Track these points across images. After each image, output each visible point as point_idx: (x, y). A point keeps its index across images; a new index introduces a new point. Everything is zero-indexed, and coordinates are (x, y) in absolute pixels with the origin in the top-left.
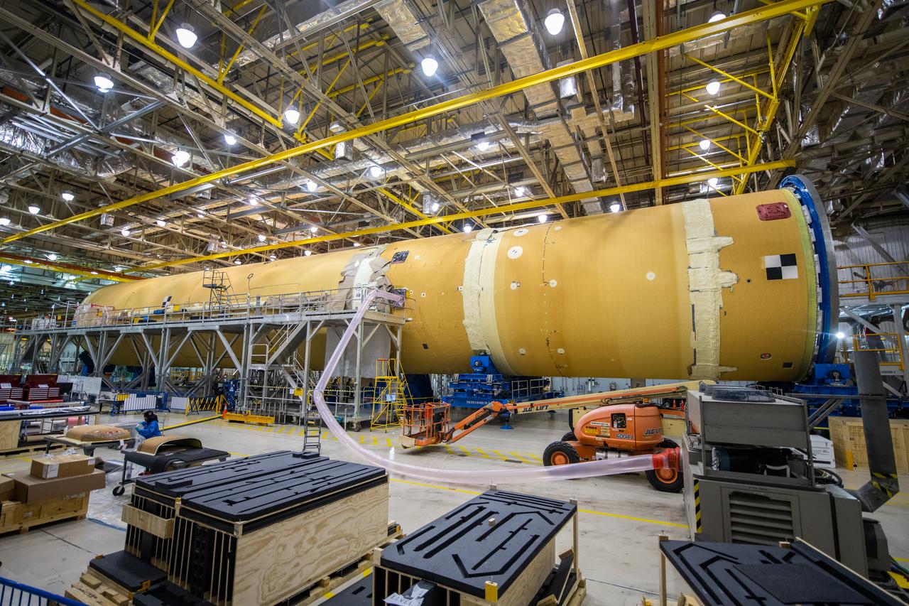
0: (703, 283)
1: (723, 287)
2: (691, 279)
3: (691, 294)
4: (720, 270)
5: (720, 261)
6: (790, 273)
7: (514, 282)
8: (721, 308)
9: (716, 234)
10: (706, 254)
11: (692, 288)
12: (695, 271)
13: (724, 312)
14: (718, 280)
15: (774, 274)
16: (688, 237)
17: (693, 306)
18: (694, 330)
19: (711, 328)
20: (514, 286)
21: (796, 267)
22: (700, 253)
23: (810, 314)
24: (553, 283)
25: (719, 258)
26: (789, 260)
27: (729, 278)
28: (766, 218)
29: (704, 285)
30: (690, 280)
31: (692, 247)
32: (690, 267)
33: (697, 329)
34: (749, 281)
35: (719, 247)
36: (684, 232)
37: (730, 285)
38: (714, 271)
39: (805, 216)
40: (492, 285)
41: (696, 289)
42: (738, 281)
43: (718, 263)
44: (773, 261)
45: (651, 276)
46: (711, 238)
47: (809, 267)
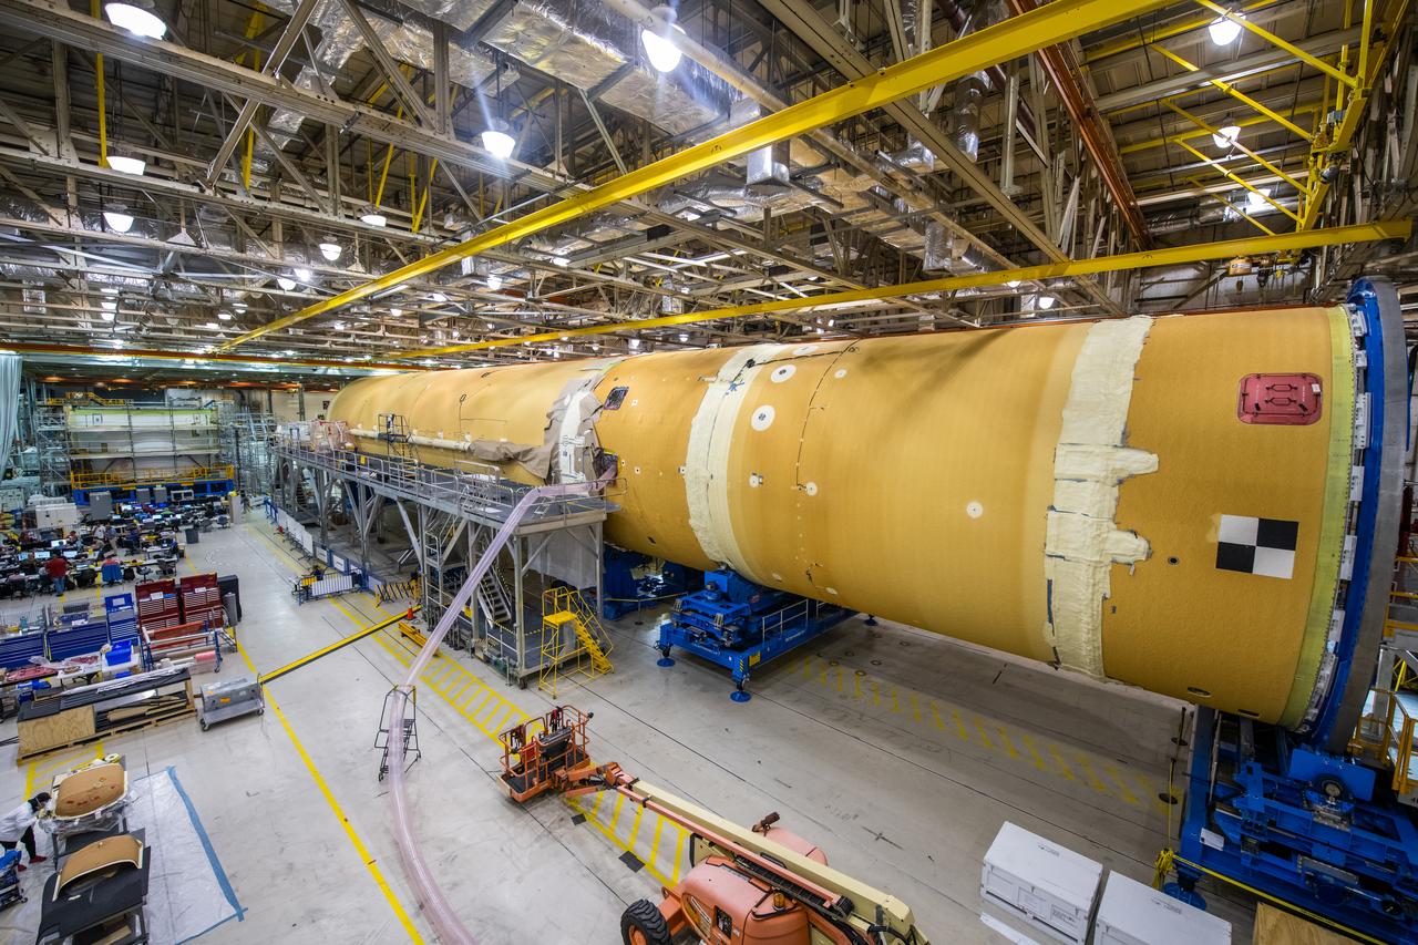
0: (1073, 546)
1: (1114, 562)
2: (1052, 531)
3: (1048, 560)
4: (1114, 526)
5: (1117, 506)
6: (1274, 564)
7: (754, 474)
8: (1105, 598)
9: (1127, 441)
10: (1090, 486)
11: (1050, 549)
12: (1060, 518)
13: (1110, 608)
14: (1107, 546)
15: (1234, 558)
16: (1065, 438)
17: (1050, 582)
18: (1051, 621)
19: (1084, 627)
20: (754, 481)
21: (1292, 554)
22: (1079, 481)
23: (1305, 655)
24: (812, 489)
25: (1118, 500)
26: (1278, 534)
27: (1130, 547)
28: (1255, 412)
29: (1076, 550)
30: (1049, 534)
31: (1066, 464)
32: (1052, 508)
33: (1056, 620)
34: (1174, 561)
35: (1123, 475)
36: (1057, 425)
37: (1131, 560)
38: (1099, 526)
39: (1355, 427)
40: (724, 472)
41: (1060, 554)
42: (1149, 555)
43: (1113, 511)
44: (1237, 528)
45: (975, 509)
46: (1110, 449)
47: (1326, 559)
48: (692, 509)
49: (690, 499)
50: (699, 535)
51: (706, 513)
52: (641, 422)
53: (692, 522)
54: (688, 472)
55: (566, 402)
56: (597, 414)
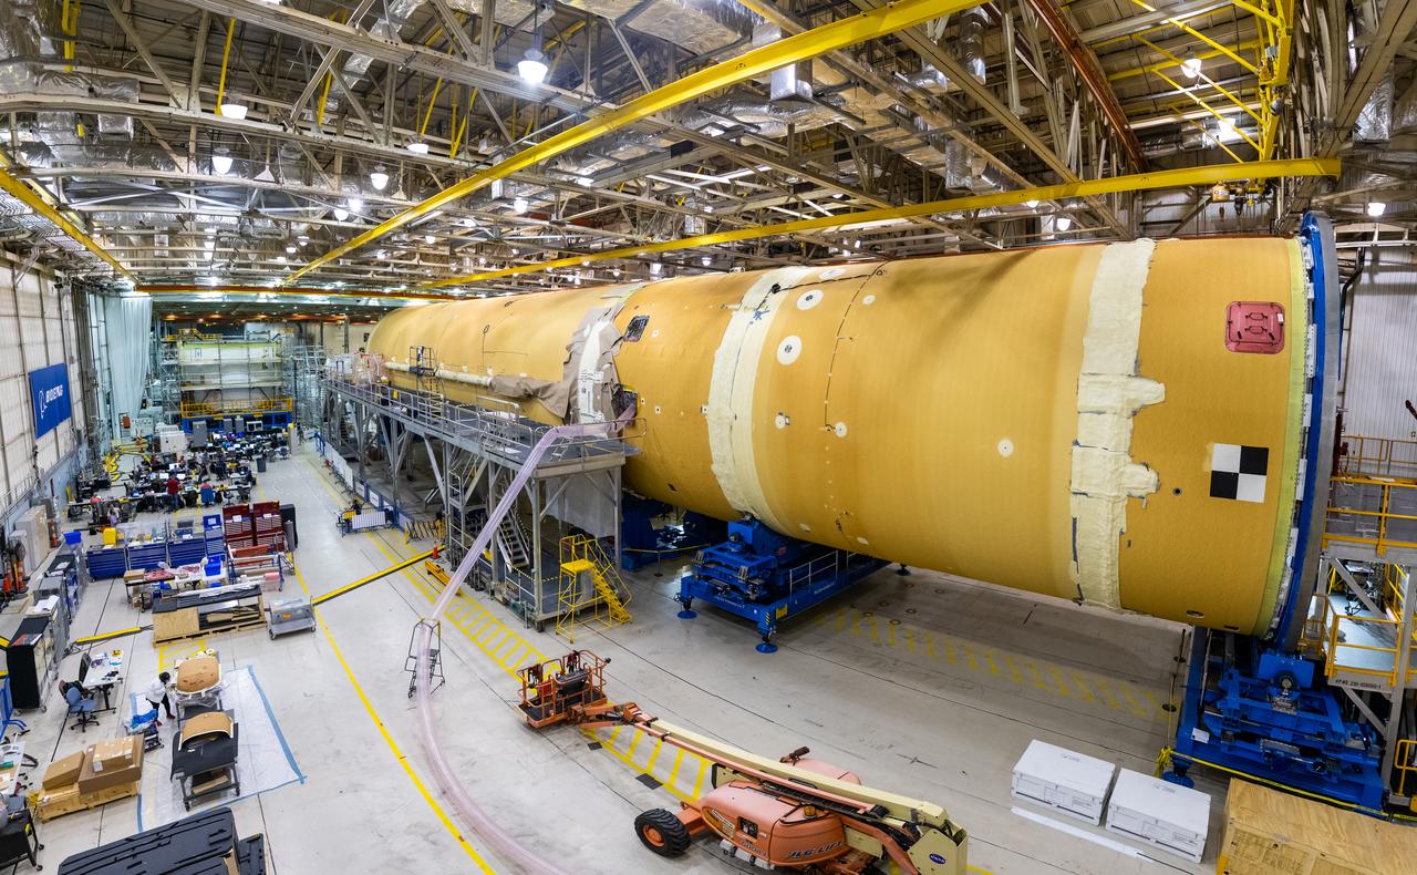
0: (1094, 482)
1: (1130, 496)
2: (1076, 468)
3: (1073, 498)
4: (1129, 459)
5: (1132, 438)
6: (1251, 488)
7: (781, 414)
8: (1122, 533)
9: (1139, 370)
10: (1108, 417)
11: (1075, 487)
12: (1083, 454)
13: (1126, 542)
14: (1124, 480)
15: (1223, 485)
16: (1086, 368)
17: (1075, 520)
18: (1075, 559)
19: (1104, 563)
20: (780, 422)
21: (1264, 477)
22: (1100, 413)
23: (1271, 572)
24: (841, 429)
25: (1133, 432)
26: (1255, 460)
27: (1142, 479)
28: (1239, 341)
29: (1097, 485)
30: (1074, 471)
31: (1089, 396)
32: (1076, 443)
33: (1080, 558)
34: (1178, 491)
35: (1136, 406)
36: (1079, 354)
37: (1143, 493)
38: (1117, 459)
39: (1307, 357)
40: (749, 413)
41: (1083, 491)
42: (1158, 488)
43: (1129, 443)
44: (1226, 458)
45: (1006, 447)
46: (1125, 379)
47: (1288, 483)
48: (715, 454)
49: (713, 442)
50: (722, 482)
51: (730, 457)
52: (662, 355)
53: (715, 468)
54: (711, 411)
55: (586, 333)
56: (617, 346)
